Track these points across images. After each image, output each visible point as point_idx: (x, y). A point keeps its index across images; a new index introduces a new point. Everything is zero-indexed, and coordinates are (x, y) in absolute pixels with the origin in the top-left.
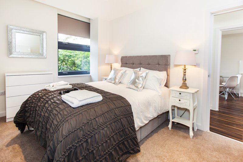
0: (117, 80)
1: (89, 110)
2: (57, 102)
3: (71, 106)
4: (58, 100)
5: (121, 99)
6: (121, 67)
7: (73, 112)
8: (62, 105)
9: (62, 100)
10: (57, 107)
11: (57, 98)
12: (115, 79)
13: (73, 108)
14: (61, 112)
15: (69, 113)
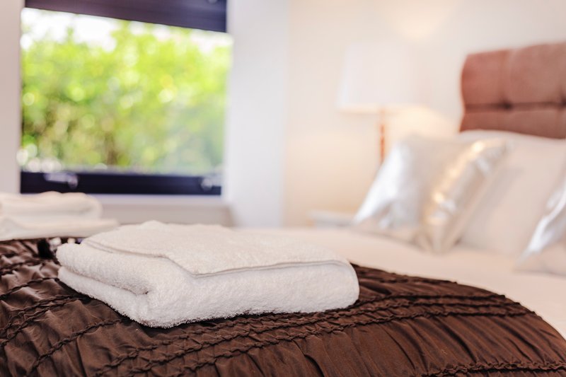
0: (437, 221)
1: (268, 353)
2: (29, 291)
3: (126, 320)
4: (35, 282)
5: (503, 311)
6: (465, 127)
7: (146, 355)
8: (64, 311)
9: (62, 284)
10: (31, 323)
11: (25, 272)
12: (422, 204)
13: (145, 328)
14: (58, 356)
15: (121, 361)
